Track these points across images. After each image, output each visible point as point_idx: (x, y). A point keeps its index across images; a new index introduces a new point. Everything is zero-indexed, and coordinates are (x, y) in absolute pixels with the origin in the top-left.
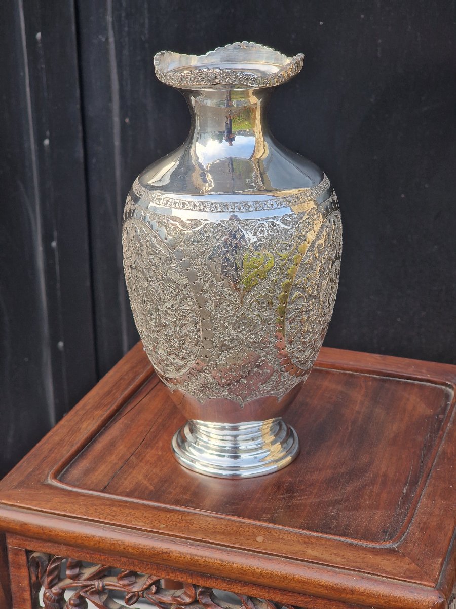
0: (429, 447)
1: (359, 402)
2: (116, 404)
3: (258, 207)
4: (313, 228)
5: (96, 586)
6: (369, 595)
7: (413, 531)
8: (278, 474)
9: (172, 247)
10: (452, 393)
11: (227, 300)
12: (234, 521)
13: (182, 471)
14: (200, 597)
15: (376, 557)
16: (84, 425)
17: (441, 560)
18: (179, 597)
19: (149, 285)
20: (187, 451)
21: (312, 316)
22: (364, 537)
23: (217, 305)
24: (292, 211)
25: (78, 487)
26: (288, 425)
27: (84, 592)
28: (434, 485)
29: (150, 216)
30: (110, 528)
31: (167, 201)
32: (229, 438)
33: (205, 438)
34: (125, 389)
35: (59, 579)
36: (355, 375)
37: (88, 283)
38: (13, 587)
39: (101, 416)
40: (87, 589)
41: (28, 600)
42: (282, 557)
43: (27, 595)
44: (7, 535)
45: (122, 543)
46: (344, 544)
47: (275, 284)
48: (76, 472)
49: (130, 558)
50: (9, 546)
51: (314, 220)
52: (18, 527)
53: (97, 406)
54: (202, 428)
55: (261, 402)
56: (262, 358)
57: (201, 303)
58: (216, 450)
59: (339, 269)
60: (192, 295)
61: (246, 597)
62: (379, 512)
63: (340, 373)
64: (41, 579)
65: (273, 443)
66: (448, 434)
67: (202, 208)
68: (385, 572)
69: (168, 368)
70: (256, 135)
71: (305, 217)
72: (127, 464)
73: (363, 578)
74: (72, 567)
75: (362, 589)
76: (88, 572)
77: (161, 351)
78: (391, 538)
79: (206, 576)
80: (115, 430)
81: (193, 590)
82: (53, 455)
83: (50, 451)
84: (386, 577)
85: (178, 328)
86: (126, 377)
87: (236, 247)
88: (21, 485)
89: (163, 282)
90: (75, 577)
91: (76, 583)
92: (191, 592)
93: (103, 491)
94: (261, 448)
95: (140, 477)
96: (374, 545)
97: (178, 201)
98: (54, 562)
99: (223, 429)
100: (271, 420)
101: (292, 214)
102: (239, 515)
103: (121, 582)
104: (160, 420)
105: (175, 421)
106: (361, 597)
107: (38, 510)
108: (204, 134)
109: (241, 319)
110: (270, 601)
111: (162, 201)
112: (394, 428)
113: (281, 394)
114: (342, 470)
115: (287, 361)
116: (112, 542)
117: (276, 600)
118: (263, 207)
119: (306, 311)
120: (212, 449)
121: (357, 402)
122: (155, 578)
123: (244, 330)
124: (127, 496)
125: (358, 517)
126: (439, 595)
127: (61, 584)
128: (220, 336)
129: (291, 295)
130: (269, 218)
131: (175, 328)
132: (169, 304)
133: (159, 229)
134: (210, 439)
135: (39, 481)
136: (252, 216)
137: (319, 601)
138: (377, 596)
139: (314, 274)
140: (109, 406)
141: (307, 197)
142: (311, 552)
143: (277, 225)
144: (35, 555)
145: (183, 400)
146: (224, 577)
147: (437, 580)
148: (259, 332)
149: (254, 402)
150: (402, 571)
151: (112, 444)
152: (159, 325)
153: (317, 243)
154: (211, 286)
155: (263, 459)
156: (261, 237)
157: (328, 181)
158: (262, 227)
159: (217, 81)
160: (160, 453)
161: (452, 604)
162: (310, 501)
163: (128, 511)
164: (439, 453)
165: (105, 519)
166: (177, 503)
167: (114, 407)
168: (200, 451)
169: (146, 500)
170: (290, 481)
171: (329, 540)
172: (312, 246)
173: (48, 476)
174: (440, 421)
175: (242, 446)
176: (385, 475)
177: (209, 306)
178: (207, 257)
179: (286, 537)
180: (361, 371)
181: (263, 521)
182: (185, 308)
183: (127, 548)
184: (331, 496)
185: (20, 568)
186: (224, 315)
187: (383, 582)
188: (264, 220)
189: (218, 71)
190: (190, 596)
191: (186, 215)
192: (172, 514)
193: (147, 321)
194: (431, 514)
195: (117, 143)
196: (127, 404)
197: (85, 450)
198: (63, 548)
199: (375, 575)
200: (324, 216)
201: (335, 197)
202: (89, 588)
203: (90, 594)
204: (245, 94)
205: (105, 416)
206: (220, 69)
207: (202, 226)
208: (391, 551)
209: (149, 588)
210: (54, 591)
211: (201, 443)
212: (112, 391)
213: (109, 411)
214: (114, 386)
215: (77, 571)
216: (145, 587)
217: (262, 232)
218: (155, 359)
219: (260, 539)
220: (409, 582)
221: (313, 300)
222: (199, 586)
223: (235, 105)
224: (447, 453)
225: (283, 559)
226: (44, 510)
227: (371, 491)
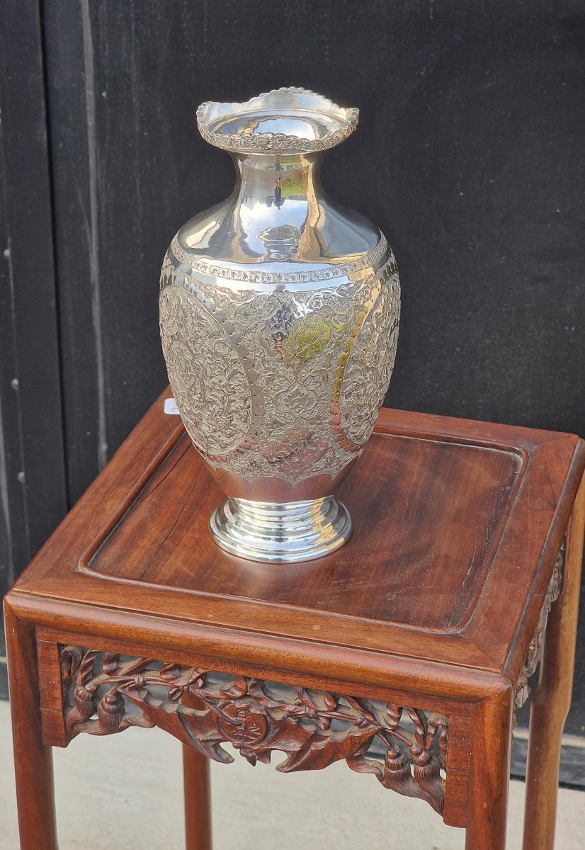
0: (495, 523)
1: (416, 472)
2: (140, 480)
3: (314, 277)
4: (371, 297)
5: (136, 681)
6: (433, 683)
7: (478, 616)
8: (330, 557)
9: (221, 318)
10: (521, 460)
11: (280, 376)
12: (287, 609)
13: (224, 555)
14: (252, 690)
15: (439, 643)
16: (108, 505)
17: (507, 646)
18: (228, 691)
19: (194, 358)
20: (228, 533)
21: (369, 389)
22: (426, 623)
23: (270, 380)
24: (349, 279)
25: (111, 575)
26: (340, 502)
27: (122, 688)
28: (500, 566)
29: (196, 286)
30: (154, 619)
31: (215, 270)
32: (277, 519)
33: (248, 519)
34: (149, 461)
35: (94, 674)
36: (410, 440)
37: (53, 304)
38: (42, 685)
39: (127, 494)
40: (125, 685)
41: (58, 699)
42: (342, 645)
43: (57, 694)
44: (37, 628)
45: (168, 635)
46: (406, 631)
47: (331, 357)
48: (108, 558)
49: (176, 650)
50: (39, 640)
51: (372, 288)
52: (51, 620)
53: (121, 482)
54: (245, 507)
55: (312, 481)
56: (317, 435)
57: (252, 378)
58: (260, 532)
59: (397, 335)
60: (243, 371)
61: (302, 689)
62: (441, 597)
63: (394, 438)
64: (74, 675)
65: (324, 524)
66: (515, 508)
67: (253, 278)
68: (449, 658)
69: (212, 446)
70: (309, 199)
71: (363, 286)
72: (162, 550)
73: (426, 665)
74: (109, 661)
75: (426, 677)
76: (126, 666)
77: (204, 428)
78: (455, 623)
79: (259, 668)
80: (142, 511)
81: (244, 683)
82: (79, 540)
83: (76, 534)
84: (450, 664)
85: (226, 404)
86: (148, 447)
87: (290, 321)
88: (50, 573)
89: (210, 355)
90: (112, 673)
91: (113, 679)
92: (242, 685)
93: (140, 580)
94: (311, 529)
95: (179, 563)
96: (437, 631)
97: (226, 271)
98: (89, 656)
99: (269, 508)
100: (321, 499)
101: (349, 283)
102: (292, 604)
103: (164, 677)
104: (192, 498)
105: (210, 498)
106: (424, 685)
107: (73, 601)
108: (251, 197)
109: (294, 395)
110: (328, 692)
111: (208, 269)
112: (456, 502)
113: (334, 471)
114: (401, 552)
115: (342, 436)
116: (156, 634)
117: (335, 691)
118: (318, 277)
119: (363, 383)
120: (256, 531)
121: (414, 472)
122: (202, 671)
123: (297, 406)
124: (167, 584)
125: (420, 602)
126: (505, 681)
127: (96, 680)
128: (271, 413)
129: (348, 368)
130: (325, 289)
131: (223, 403)
132: (217, 379)
133: (206, 300)
134: (255, 520)
135: (69, 569)
136: (307, 287)
137: (380, 691)
138: (441, 684)
139: (372, 346)
140: (133, 482)
141: (364, 264)
142: (372, 640)
143: (333, 295)
144: (67, 649)
145: (224, 476)
146: (278, 668)
147: (503, 665)
148: (314, 408)
149: (305, 481)
150: (466, 657)
151: (141, 528)
152: (204, 401)
153: (375, 313)
154: (264, 361)
155: (312, 543)
156: (316, 309)
157: (386, 242)
158: (318, 298)
159: (270, 146)
160: (197, 536)
161: (519, 693)
162: (367, 586)
163: (172, 600)
164: (506, 530)
165: (148, 609)
166: (223, 591)
167: (138, 483)
168: (242, 533)
169: (187, 588)
170: (344, 565)
171: (389, 627)
172: (370, 315)
173: (77, 564)
174: (506, 494)
175: (289, 527)
176: (447, 556)
177: (261, 382)
178: (259, 331)
179: (344, 625)
180: (418, 436)
181: (318, 608)
182: (234, 383)
183: (173, 640)
184: (389, 581)
185: (50, 664)
186: (277, 391)
187: (447, 669)
188: (319, 291)
189: (271, 136)
190: (240, 690)
191: (236, 286)
192: (220, 603)
193: (189, 396)
194: (497, 598)
195: (91, 123)
196: (153, 479)
197: (113, 534)
198: (101, 641)
199: (439, 662)
200: (383, 283)
201: (392, 259)
202: (128, 684)
203: (129, 690)
204: (297, 159)
205: (129, 494)
206: (273, 134)
207: (253, 298)
208: (455, 638)
209: (195, 681)
210: (88, 689)
211: (243, 524)
212: (134, 463)
213: (134, 488)
214: (135, 458)
215: (114, 665)
216: (191, 681)
217: (317, 303)
218: (197, 436)
219: (316, 628)
220: (473, 668)
221: (371, 372)
222: (250, 679)
223: (285, 169)
224: (515, 531)
225: (342, 648)
226: (80, 601)
227: (433, 575)
